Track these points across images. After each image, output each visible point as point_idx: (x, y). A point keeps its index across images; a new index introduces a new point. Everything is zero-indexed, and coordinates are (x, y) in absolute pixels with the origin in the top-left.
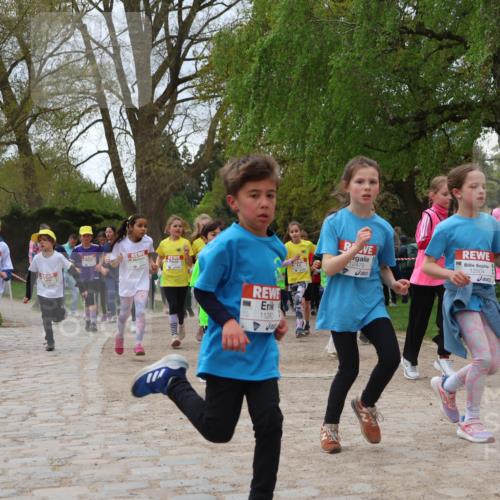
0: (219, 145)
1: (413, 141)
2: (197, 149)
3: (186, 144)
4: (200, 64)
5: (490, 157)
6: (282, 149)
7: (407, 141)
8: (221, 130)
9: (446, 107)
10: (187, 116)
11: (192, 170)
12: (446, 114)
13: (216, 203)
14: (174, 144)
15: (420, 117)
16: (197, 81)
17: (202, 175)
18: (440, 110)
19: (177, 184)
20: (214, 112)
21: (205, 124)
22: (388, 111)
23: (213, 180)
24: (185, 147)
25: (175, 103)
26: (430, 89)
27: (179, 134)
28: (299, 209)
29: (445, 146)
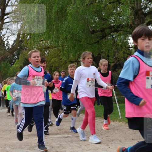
0: (22, 41)
1: (100, 40)
2: (13, 42)
3: (8, 40)
4: (14, 8)
5: (131, 46)
6: (48, 43)
7: (98, 40)
8: (22, 35)
9: (113, 27)
10: (8, 29)
11: (10, 51)
12: (113, 29)
13: (21, 64)
14: (3, 40)
15: (103, 30)
16: (12, 15)
17: (15, 53)
18: (110, 28)
19: (4, 57)
20: (19, 27)
21: (16, 32)
22: (90, 28)
23: (19, 55)
24: (7, 41)
25: (3, 23)
26: (106, 19)
27: (5, 36)
28: (55, 67)
29: (113, 42)
